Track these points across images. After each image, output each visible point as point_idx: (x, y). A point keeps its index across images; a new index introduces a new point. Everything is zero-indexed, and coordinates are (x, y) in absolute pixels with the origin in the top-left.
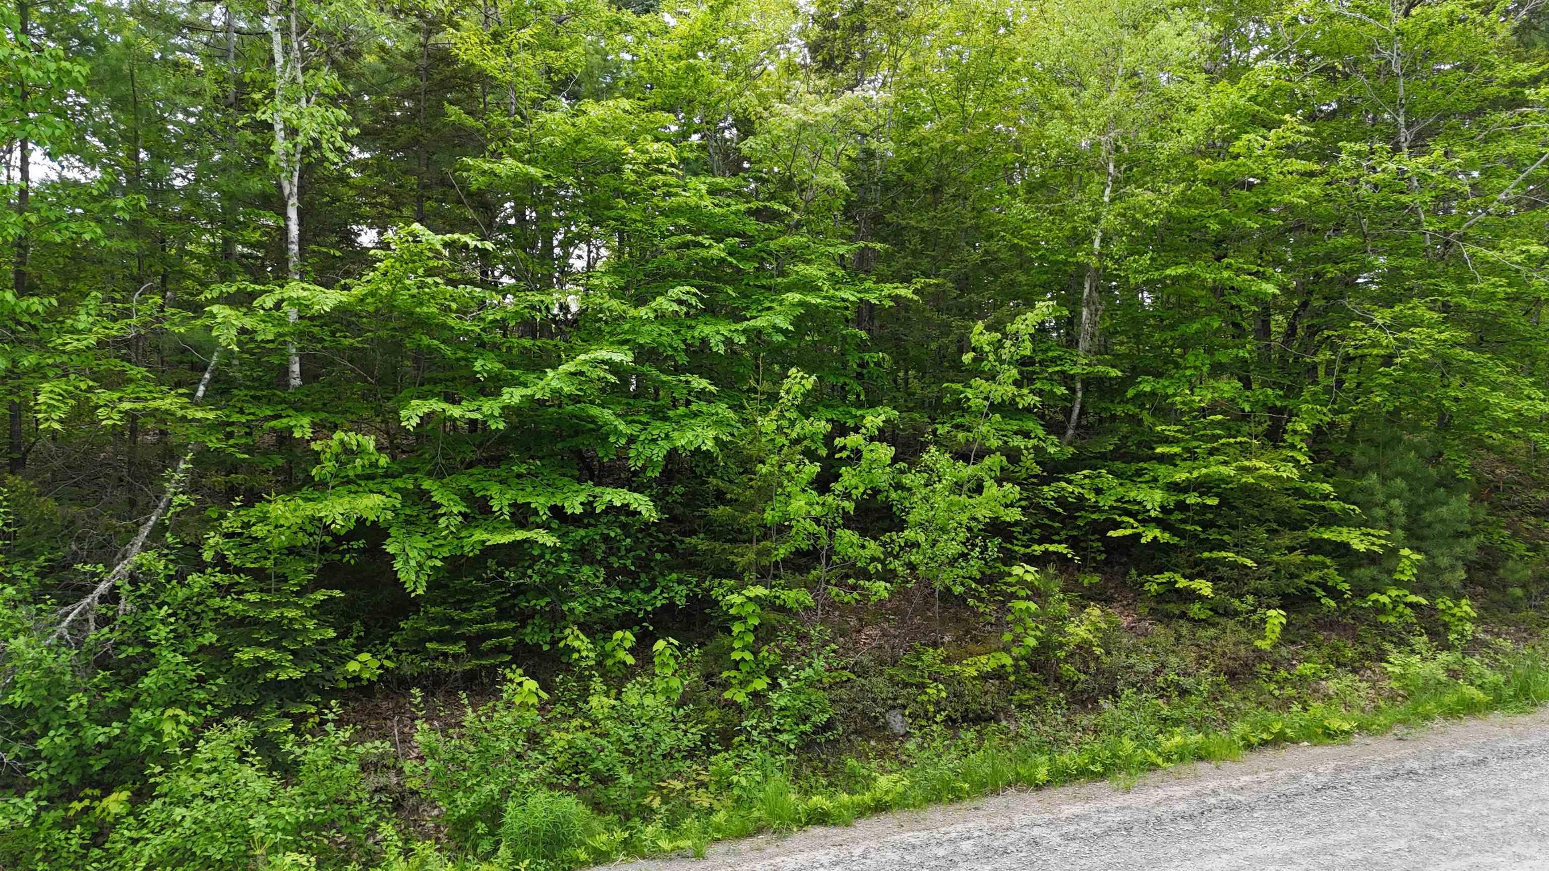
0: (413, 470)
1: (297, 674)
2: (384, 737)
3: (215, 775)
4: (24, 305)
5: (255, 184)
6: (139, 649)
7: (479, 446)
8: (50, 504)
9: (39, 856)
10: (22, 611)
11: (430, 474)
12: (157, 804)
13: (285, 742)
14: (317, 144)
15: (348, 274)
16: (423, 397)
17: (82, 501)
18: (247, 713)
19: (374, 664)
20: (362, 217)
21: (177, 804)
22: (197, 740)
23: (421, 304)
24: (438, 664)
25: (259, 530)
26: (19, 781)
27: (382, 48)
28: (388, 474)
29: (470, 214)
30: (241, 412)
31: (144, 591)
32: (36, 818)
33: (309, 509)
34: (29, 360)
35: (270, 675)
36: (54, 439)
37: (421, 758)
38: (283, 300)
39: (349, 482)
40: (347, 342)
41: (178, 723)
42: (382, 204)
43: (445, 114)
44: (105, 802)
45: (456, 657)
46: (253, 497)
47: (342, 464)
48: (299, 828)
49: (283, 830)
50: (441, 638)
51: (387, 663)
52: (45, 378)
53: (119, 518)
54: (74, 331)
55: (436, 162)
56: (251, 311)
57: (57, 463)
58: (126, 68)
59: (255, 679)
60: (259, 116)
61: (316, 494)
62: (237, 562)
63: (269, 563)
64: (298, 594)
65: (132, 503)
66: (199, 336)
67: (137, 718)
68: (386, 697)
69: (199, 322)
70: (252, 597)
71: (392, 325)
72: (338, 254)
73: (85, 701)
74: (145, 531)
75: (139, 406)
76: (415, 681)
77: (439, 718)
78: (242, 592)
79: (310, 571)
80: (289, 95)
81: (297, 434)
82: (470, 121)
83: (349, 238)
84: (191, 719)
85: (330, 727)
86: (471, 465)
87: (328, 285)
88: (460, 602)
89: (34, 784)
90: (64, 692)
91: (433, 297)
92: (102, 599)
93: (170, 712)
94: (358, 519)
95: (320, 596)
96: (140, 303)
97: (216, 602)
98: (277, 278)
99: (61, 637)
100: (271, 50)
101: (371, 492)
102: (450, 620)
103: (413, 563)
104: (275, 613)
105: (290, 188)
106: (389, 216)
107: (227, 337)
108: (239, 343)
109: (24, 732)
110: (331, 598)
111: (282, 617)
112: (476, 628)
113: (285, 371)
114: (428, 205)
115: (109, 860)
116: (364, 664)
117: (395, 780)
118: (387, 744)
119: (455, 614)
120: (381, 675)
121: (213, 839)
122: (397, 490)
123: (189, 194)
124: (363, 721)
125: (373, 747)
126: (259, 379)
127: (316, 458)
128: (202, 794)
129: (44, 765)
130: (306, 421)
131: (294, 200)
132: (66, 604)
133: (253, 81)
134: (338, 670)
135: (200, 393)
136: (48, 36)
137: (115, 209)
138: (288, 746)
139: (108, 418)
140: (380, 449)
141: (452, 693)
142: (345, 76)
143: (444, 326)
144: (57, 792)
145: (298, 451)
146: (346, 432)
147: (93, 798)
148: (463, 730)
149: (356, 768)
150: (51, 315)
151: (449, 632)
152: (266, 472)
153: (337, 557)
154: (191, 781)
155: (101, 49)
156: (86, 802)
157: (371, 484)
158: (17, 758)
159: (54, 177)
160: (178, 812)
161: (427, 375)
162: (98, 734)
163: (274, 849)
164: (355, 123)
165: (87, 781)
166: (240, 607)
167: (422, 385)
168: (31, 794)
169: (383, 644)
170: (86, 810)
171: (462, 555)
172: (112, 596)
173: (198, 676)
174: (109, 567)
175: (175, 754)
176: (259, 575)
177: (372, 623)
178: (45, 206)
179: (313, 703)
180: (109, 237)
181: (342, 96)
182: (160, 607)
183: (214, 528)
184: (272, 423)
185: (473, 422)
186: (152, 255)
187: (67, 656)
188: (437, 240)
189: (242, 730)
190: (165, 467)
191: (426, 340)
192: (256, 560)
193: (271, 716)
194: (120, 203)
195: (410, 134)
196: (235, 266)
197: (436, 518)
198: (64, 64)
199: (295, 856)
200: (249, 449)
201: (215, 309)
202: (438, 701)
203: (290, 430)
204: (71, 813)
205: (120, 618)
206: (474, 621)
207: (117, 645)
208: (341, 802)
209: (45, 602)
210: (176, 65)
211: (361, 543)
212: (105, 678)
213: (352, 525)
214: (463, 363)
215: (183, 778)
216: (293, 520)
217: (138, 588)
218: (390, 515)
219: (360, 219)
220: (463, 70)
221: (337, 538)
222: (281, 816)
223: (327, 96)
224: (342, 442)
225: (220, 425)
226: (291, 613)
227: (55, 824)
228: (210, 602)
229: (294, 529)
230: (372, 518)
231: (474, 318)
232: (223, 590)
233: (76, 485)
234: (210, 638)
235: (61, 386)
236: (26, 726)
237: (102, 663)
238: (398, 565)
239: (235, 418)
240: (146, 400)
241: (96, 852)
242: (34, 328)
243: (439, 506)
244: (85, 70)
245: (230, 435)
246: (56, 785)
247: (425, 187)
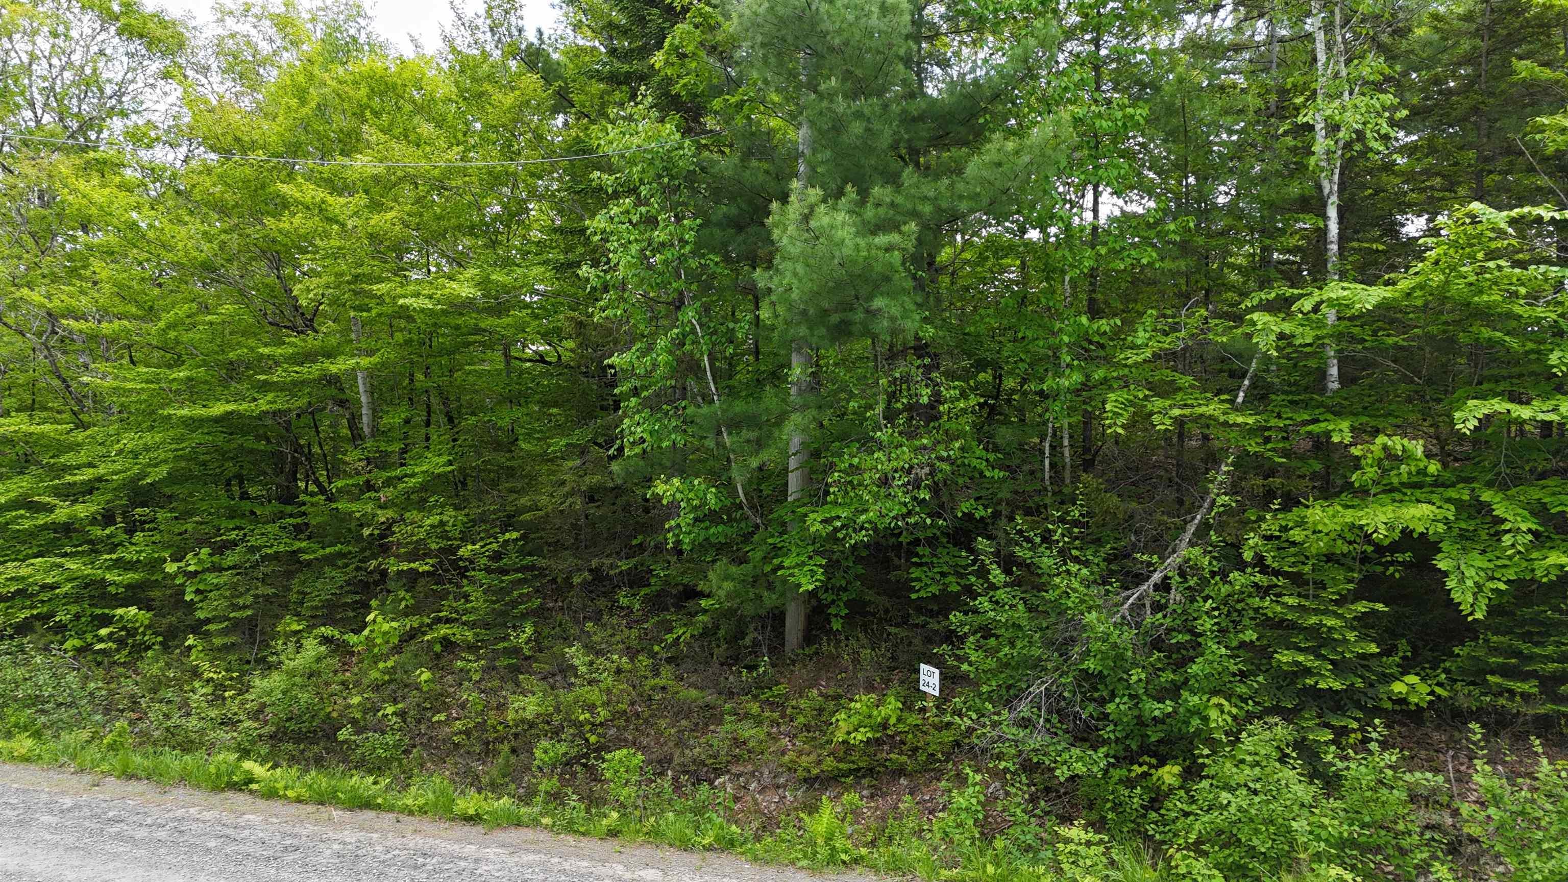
0: (1468, 480)
1: (1337, 686)
2: (1436, 771)
3: (1257, 769)
4: (1095, 326)
5: (1295, 189)
6: (1187, 637)
7: (1555, 453)
8: (1113, 500)
9: (1109, 805)
10: (1094, 590)
11: (1490, 485)
12: (1205, 784)
13: (1326, 753)
14: (1360, 136)
15: (1393, 268)
16: (1483, 397)
17: (1139, 498)
18: (1289, 716)
19: (1424, 689)
20: (1409, 205)
21: (1223, 789)
22: (1240, 731)
23: (1481, 292)
24: (1502, 701)
25: (1297, 535)
26: (1093, 736)
27: (1436, 17)
28: (1439, 483)
29: (1543, 181)
30: (1279, 416)
31: (1191, 583)
32: (1106, 771)
33: (1349, 516)
34: (1099, 374)
35: (1310, 682)
36: (1117, 443)
37: (1482, 804)
38: (1322, 302)
39: (1392, 490)
40: (1390, 341)
41: (1222, 712)
42: (1432, 188)
43: (1514, 72)
44: (1161, 771)
45: (1526, 696)
46: (1291, 502)
47: (1385, 472)
48: (1343, 844)
49: (1326, 841)
50: (1505, 672)
51: (1439, 690)
52: (1111, 389)
53: (1169, 514)
54: (1133, 347)
55: (1500, 129)
56: (1289, 316)
57: (1120, 464)
58: (1178, 103)
59: (1293, 683)
60: (1301, 120)
61: (1356, 502)
62: (1275, 565)
63: (1307, 569)
64: (1336, 602)
65: (1181, 502)
66: (1240, 345)
67: (1186, 700)
68: (1438, 728)
69: (1240, 331)
70: (1291, 601)
71: (1443, 318)
72: (1381, 247)
73: (1143, 676)
74: (1191, 529)
75: (1187, 412)
76: (1477, 715)
77: (1504, 763)
78: (1279, 595)
79: (1350, 581)
80: (1332, 91)
81: (1336, 439)
82: (1547, 74)
83: (1392, 230)
84: (1234, 711)
85: (1374, 746)
86: (1543, 476)
87: (1370, 282)
88: (1530, 633)
89: (1105, 742)
90: (1128, 666)
91: (1496, 284)
92: (1156, 587)
93: (1214, 700)
94: (1403, 531)
95: (1362, 607)
96: (1188, 317)
97: (1256, 602)
98: (1315, 280)
99: (1123, 617)
100: (1314, 50)
101: (1418, 501)
102: (1518, 654)
103: (1470, 583)
104: (1313, 620)
105: (1331, 186)
106: (1442, 199)
107: (1265, 343)
108: (1278, 349)
109: (1096, 695)
110: (1374, 612)
111: (1321, 625)
112: (1552, 666)
113: (1323, 374)
114: (1488, 180)
115: (1165, 825)
116: (1412, 686)
117: (1450, 821)
118: (1440, 779)
119: (1526, 648)
120: (1430, 703)
121: (1257, 831)
122: (1449, 500)
123: (1231, 209)
124: (1411, 749)
125: (1424, 779)
126: (1296, 383)
127: (1356, 463)
128: (1246, 785)
129: (1111, 727)
130: (1345, 425)
131: (1334, 199)
132: (1127, 589)
133: (1295, 86)
134: (1382, 689)
135: (1240, 399)
136: (1115, 89)
137: (1167, 233)
138: (1330, 757)
139: (1162, 424)
140: (1429, 455)
141: (1520, 738)
142: (1391, 57)
143: (1510, 315)
144: (1122, 754)
145: (1336, 457)
146: (1389, 436)
147: (1151, 766)
148: (1537, 784)
149: (1404, 796)
150: (1117, 334)
151: (1514, 666)
152: (1303, 477)
153: (1379, 569)
154: (1235, 770)
155: (1157, 89)
156: (1145, 768)
157: (1418, 493)
158: (1091, 716)
159: (1117, 213)
160: (1225, 797)
161: (1486, 372)
162: (1156, 709)
163: (1318, 857)
164: (1403, 104)
165: (1145, 749)
166: (1279, 609)
167: (1480, 383)
168: (1102, 751)
169: (1434, 668)
170: (1145, 775)
171: (1533, 580)
172: (1164, 586)
173: (1240, 670)
174: (1163, 559)
175: (1221, 741)
176: (1297, 579)
177: (1420, 644)
178: (1112, 238)
179: (1355, 719)
180: (1162, 259)
181: (1388, 79)
182: (1205, 599)
183: (1252, 530)
184: (1310, 428)
185: (1546, 426)
186: (1198, 271)
187: (1129, 635)
188: (1500, 218)
189: (1282, 731)
190: (1207, 471)
191: (1486, 333)
192: (1294, 564)
193: (1311, 723)
194: (1172, 227)
195: (1467, 104)
196: (1273, 274)
197: (1498, 536)
198: (1130, 110)
199: (1340, 870)
200: (1285, 453)
201: (1255, 316)
202: (1503, 743)
203: (1328, 434)
204: (1133, 775)
205: (1172, 607)
206: (1549, 659)
207: (1169, 630)
208: (1388, 830)
209: (1111, 584)
210: (1222, 88)
211: (1408, 556)
212: (1159, 659)
213: (1396, 535)
214: (1533, 357)
215: (1228, 765)
216: (1331, 527)
217: (1186, 581)
218: (1441, 528)
219: (1405, 207)
220: (1535, 17)
221: (1380, 549)
222: (1323, 826)
223: (1373, 83)
224: (1385, 448)
225: (1259, 430)
226: (1330, 622)
227: (1120, 781)
228: (1250, 601)
229: (1333, 535)
230: (1421, 529)
231: (1548, 303)
232: (1263, 591)
233: (1133, 484)
234: (1250, 635)
235: (1123, 396)
236: (1097, 690)
237: (1157, 644)
238: (1451, 583)
239: (1273, 422)
240: (1193, 406)
241: (1153, 815)
242: (1102, 346)
243: (1504, 521)
244: (1145, 112)
245: (1267, 440)
246: (1121, 747)
247: (1487, 160)
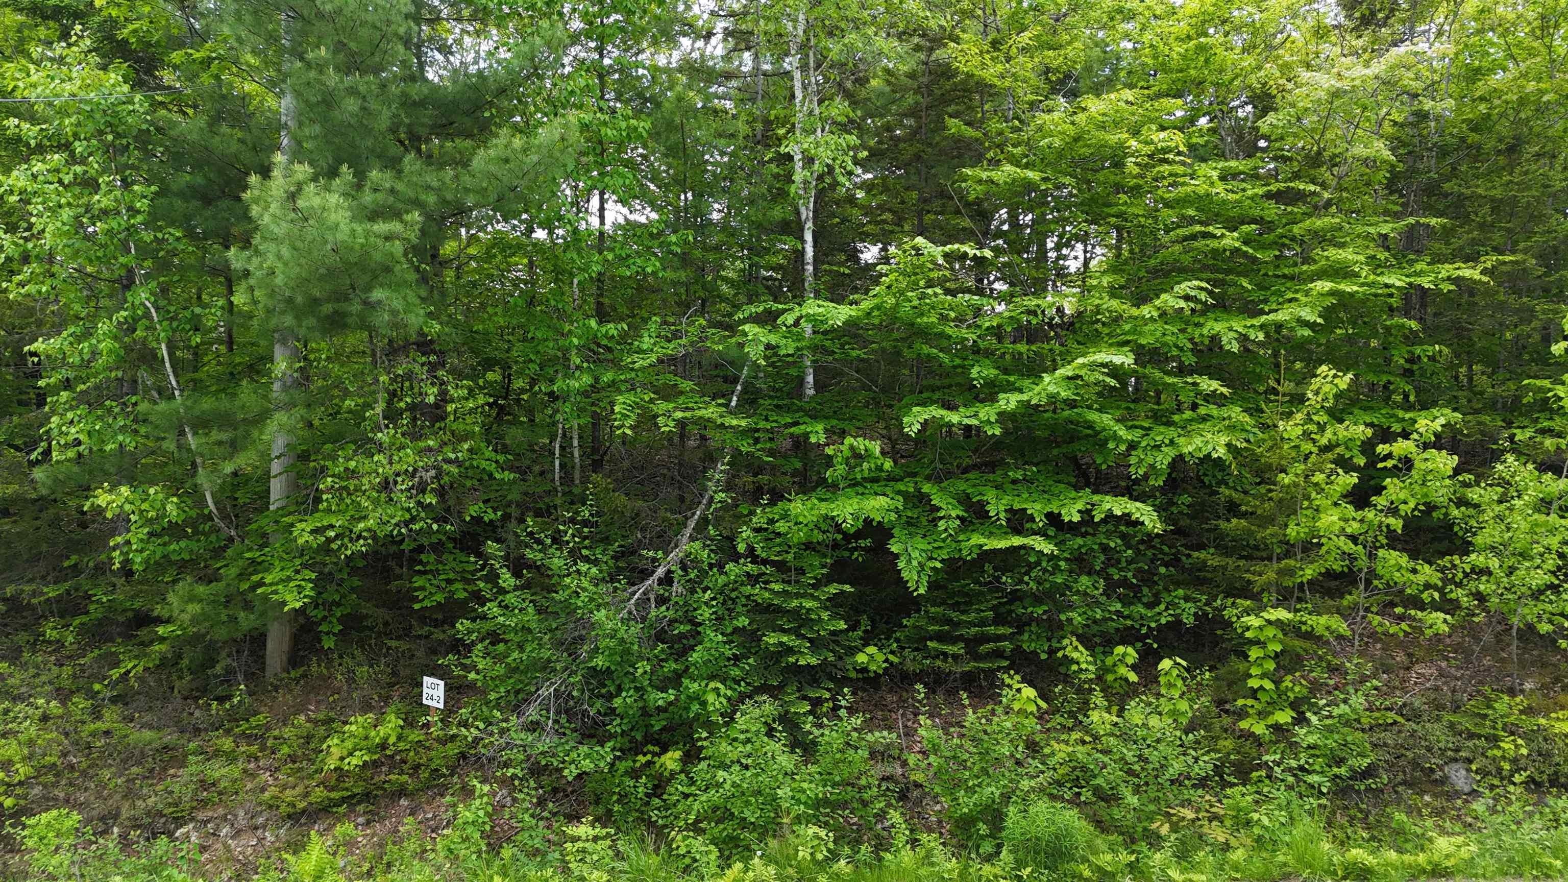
0: (914, 475)
1: (814, 661)
2: (890, 729)
3: (749, 746)
4: (604, 330)
5: (778, 213)
6: (688, 627)
7: (975, 451)
8: (620, 499)
9: (615, 798)
10: (603, 588)
11: (928, 478)
12: (703, 765)
13: (804, 723)
14: (831, 169)
15: (855, 290)
16: (923, 404)
17: (644, 496)
18: (774, 692)
19: (880, 657)
20: (867, 235)
21: (718, 767)
22: (734, 712)
23: (922, 315)
24: (938, 663)
25: (781, 527)
26: (600, 732)
27: (887, 71)
28: (891, 478)
29: (967, 223)
30: (767, 419)
31: (692, 576)
32: (612, 765)
33: (824, 508)
34: (607, 377)
35: (792, 660)
36: (624, 443)
37: (924, 753)
38: (801, 317)
39: (857, 484)
40: (854, 353)
41: (719, 695)
42: (884, 222)
43: (945, 128)
44: (663, 758)
45: (955, 657)
46: (777, 497)
47: (851, 468)
48: (818, 803)
49: (805, 803)
50: (940, 637)
51: (891, 658)
52: (620, 393)
53: (673, 512)
54: (640, 351)
55: (935, 175)
56: (775, 328)
57: (626, 464)
58: (677, 120)
59: (778, 662)
60: (782, 150)
61: (828, 496)
62: (764, 555)
63: (790, 557)
64: (814, 586)
65: (682, 499)
66: (734, 353)
67: (687, 688)
68: (891, 691)
69: (734, 340)
70: (777, 587)
71: (896, 335)
72: (847, 271)
73: (648, 668)
74: (692, 524)
75: (688, 414)
76: (919, 677)
77: (939, 715)
78: (767, 582)
79: (823, 566)
80: (808, 127)
81: (813, 440)
82: (969, 132)
83: (854, 255)
84: (729, 693)
85: (843, 713)
86: (965, 471)
87: (839, 300)
88: (957, 603)
89: (612, 736)
90: (634, 659)
91: (933, 308)
92: (660, 582)
93: (712, 685)
94: (865, 520)
95: (833, 589)
96: (688, 325)
97: (747, 590)
98: (794, 297)
99: (630, 613)
100: (792, 87)
101: (876, 494)
102: (949, 621)
103: (915, 563)
104: (795, 603)
105: (806, 213)
106: (892, 232)
107: (754, 352)
108: (766, 358)
109: (604, 691)
110: (842, 592)
111: (801, 607)
112: (974, 630)
113: (801, 381)
114: (928, 218)
115: (667, 810)
116: (871, 656)
117: (900, 771)
118: (894, 735)
119: (954, 615)
120: (885, 669)
121: (747, 803)
122: (899, 493)
123: (724, 226)
124: (871, 712)
125: (881, 737)
126: (780, 389)
127: (829, 462)
128: (739, 761)
129: (618, 721)
130: (820, 427)
131: (810, 224)
132: (633, 584)
133: (777, 118)
134: (849, 660)
135: (733, 403)
136: (617, 99)
137: (669, 244)
138: (808, 727)
139: (667, 426)
140: (883, 453)
141: (952, 693)
142: (854, 104)
143: (942, 335)
144: (627, 746)
145: (812, 455)
146: (855, 437)
147: (655, 754)
148: (964, 731)
149: (866, 754)
150: (623, 338)
151: (948, 632)
152: (785, 474)
153: (846, 554)
154: (729, 748)
155: (658, 105)
156: (649, 757)
157: (875, 486)
158: (599, 712)
159: (622, 221)
160: (721, 775)
161: (925, 383)
162: (659, 698)
163: (798, 819)
164: (864, 147)
165: (650, 739)
166: (767, 595)
167: (921, 392)
168: (610, 744)
169: (888, 639)
170: (649, 764)
171: (960, 558)
172: (667, 580)
173: (734, 655)
174: (666, 554)
175: (717, 723)
176: (781, 566)
177: (878, 618)
178: (618, 245)
179: (828, 690)
180: (664, 269)
181: (851, 121)
182: (705, 590)
183: (745, 523)
184: (792, 430)
185: (968, 428)
186: (697, 282)
187: (636, 629)
188: (937, 252)
189: (769, 707)
190: (705, 470)
191: (926, 349)
192: (779, 554)
193: (792, 697)
194: (673, 238)
195: (912, 150)
196: (761, 290)
197: (934, 521)
198: (633, 122)
199: (815, 829)
200: (771, 453)
201: (747, 327)
202: (940, 698)
203: (806, 435)
204: (638, 765)
205: (674, 599)
206: (972, 624)
207: (672, 622)
208: (853, 785)
209: (619, 581)
210: (715, 111)
211: (868, 542)
212: (663, 650)
213: (860, 524)
214: (959, 370)
215: (724, 744)
216: (810, 518)
217: (687, 574)
218: (893, 516)
219: (865, 237)
220: (963, 82)
221: (847, 536)
222: (804, 791)
223: (839, 124)
224: (852, 448)
225: (750, 432)
226: (809, 604)
227: (626, 773)
228: (743, 589)
229: (811, 526)
230: (879, 518)
231: (969, 327)
232: (753, 579)
233: (639, 483)
234: (743, 622)
235: (631, 398)
236: (605, 686)
237: (660, 636)
238: (901, 565)
239: (763, 424)
240: (693, 409)
241: (656, 801)
242: (609, 349)
243: (939, 509)
244: (648, 125)
245: (757, 441)
246: (627, 739)
247: (925, 201)
